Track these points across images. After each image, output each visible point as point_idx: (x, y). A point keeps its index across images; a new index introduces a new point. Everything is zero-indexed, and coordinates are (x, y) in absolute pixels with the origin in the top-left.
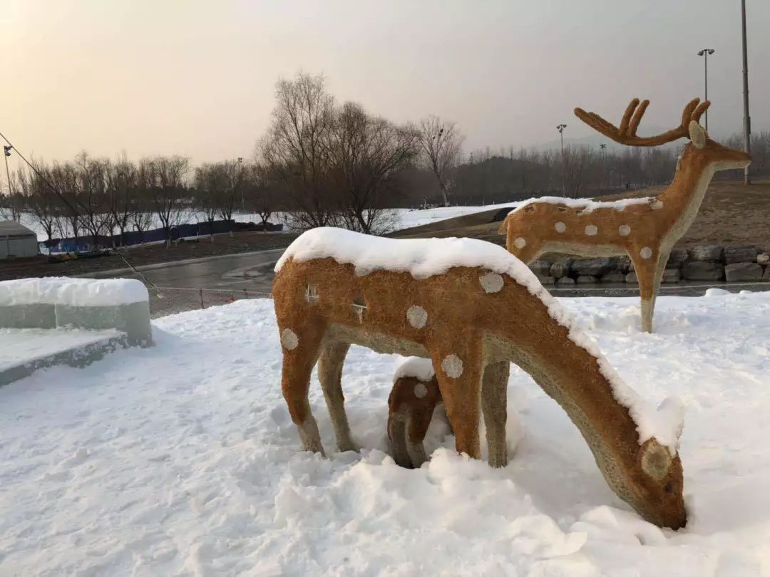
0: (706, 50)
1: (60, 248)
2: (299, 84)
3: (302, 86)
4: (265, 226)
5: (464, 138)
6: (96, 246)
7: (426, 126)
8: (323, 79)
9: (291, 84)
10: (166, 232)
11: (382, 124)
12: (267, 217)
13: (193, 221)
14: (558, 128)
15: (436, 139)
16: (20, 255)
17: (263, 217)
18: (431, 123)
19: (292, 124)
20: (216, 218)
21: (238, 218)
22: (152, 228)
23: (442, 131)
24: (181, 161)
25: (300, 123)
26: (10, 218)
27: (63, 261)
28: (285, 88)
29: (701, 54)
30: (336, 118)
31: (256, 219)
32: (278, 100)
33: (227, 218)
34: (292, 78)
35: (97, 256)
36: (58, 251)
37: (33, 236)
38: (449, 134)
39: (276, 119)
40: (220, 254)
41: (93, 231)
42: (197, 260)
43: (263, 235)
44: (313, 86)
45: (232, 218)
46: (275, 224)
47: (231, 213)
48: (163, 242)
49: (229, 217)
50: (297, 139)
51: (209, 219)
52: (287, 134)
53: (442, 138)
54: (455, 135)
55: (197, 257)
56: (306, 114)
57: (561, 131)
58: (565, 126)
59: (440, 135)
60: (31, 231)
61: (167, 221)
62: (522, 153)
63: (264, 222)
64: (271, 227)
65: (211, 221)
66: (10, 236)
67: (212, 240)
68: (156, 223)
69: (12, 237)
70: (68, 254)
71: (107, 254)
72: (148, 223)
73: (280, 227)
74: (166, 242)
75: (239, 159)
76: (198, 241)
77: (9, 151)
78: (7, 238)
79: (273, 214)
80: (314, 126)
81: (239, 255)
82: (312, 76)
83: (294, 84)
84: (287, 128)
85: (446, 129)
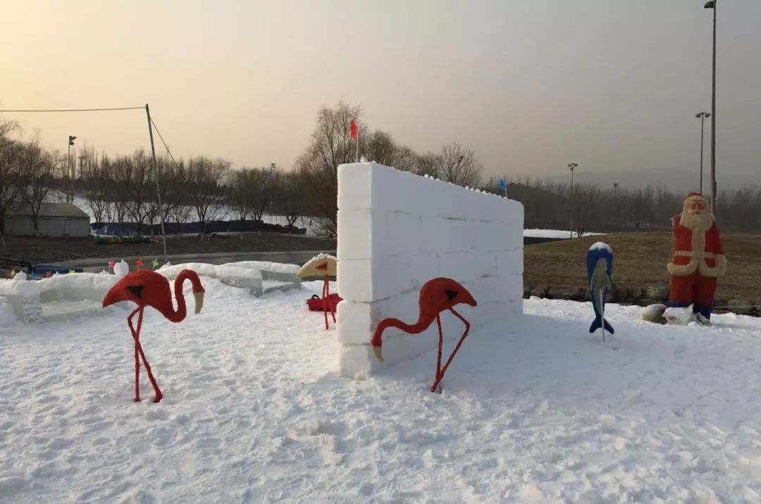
0: (703, 113)
1: (106, 231)
2: (339, 113)
3: (341, 116)
4: (291, 228)
5: (482, 166)
6: (139, 233)
7: (447, 152)
8: (359, 111)
9: (332, 112)
10: (201, 226)
11: (407, 151)
12: (294, 221)
13: (227, 219)
14: (570, 166)
15: (456, 164)
16: (73, 234)
17: (289, 221)
18: (452, 148)
19: (329, 146)
20: (248, 218)
21: (267, 219)
22: (189, 221)
23: (462, 157)
24: (224, 164)
25: (335, 146)
26: (64, 200)
27: (110, 244)
28: (326, 114)
29: (698, 116)
30: (367, 143)
31: (282, 221)
32: (320, 125)
33: (257, 219)
34: (334, 107)
35: (138, 241)
36: (103, 233)
37: (88, 218)
38: (469, 161)
39: (315, 141)
40: (248, 251)
41: (138, 219)
42: (226, 254)
43: (286, 237)
44: (350, 115)
45: (262, 219)
46: (299, 228)
47: (261, 214)
48: (197, 234)
49: (260, 218)
50: (331, 158)
51: (241, 218)
52: (323, 153)
53: (462, 164)
54: (474, 162)
55: (228, 251)
56: (342, 138)
57: (572, 169)
58: (576, 165)
59: (460, 161)
60: (85, 214)
61: (203, 216)
62: (538, 182)
63: (290, 225)
64: (296, 230)
65: (243, 220)
66: (68, 217)
67: (242, 238)
68: (194, 217)
69: (70, 218)
70: (114, 238)
71: (147, 241)
72: (186, 217)
73: (304, 231)
74: (200, 236)
75: (272, 164)
76: (228, 236)
77: (73, 141)
78: (66, 218)
79: (299, 218)
80: (347, 148)
81: (266, 253)
82: (350, 107)
83: (334, 113)
84: (324, 148)
85: (466, 156)
